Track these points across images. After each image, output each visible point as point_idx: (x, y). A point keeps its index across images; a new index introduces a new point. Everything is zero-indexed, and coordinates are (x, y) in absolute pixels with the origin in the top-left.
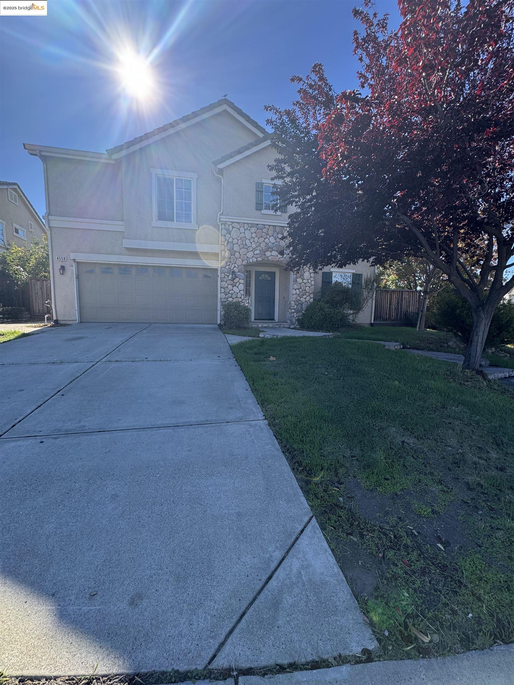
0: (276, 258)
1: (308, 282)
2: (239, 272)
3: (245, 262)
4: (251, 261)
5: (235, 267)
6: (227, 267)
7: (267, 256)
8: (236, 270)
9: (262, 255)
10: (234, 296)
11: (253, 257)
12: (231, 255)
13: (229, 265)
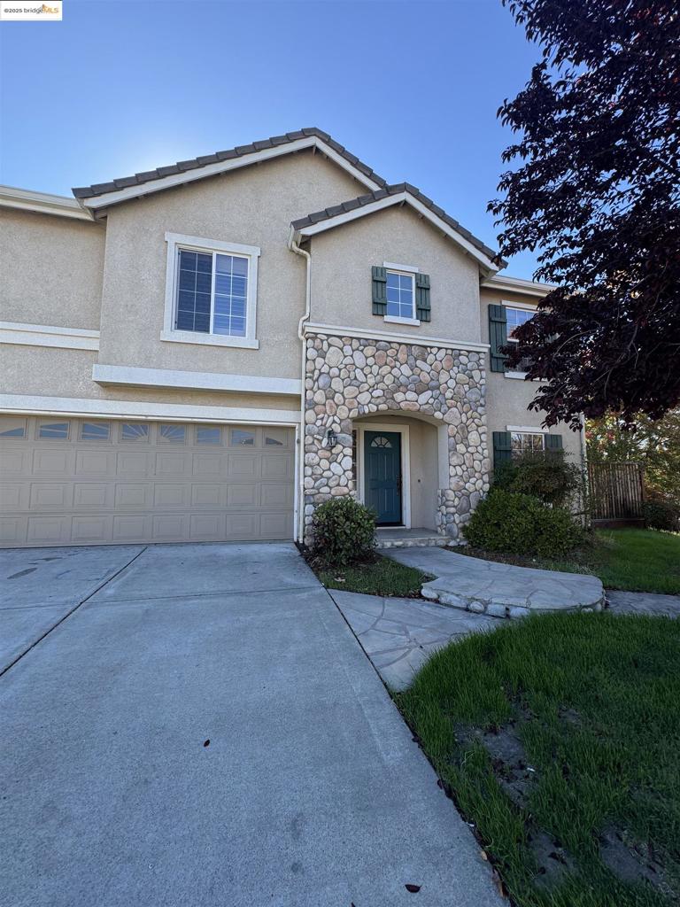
0: (415, 405)
1: (477, 452)
6: (319, 423)
8: (337, 428)
10: (332, 483)
11: (370, 402)
12: (327, 399)
13: (322, 419)
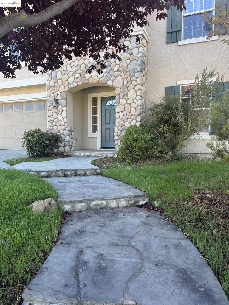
1: (133, 102)
2: (61, 99)
3: (67, 89)
4: (72, 87)
5: (58, 94)
6: (52, 96)
7: (87, 78)
8: (59, 97)
9: (82, 78)
10: (58, 124)
11: (74, 82)
12: (55, 83)
13: (53, 93)
